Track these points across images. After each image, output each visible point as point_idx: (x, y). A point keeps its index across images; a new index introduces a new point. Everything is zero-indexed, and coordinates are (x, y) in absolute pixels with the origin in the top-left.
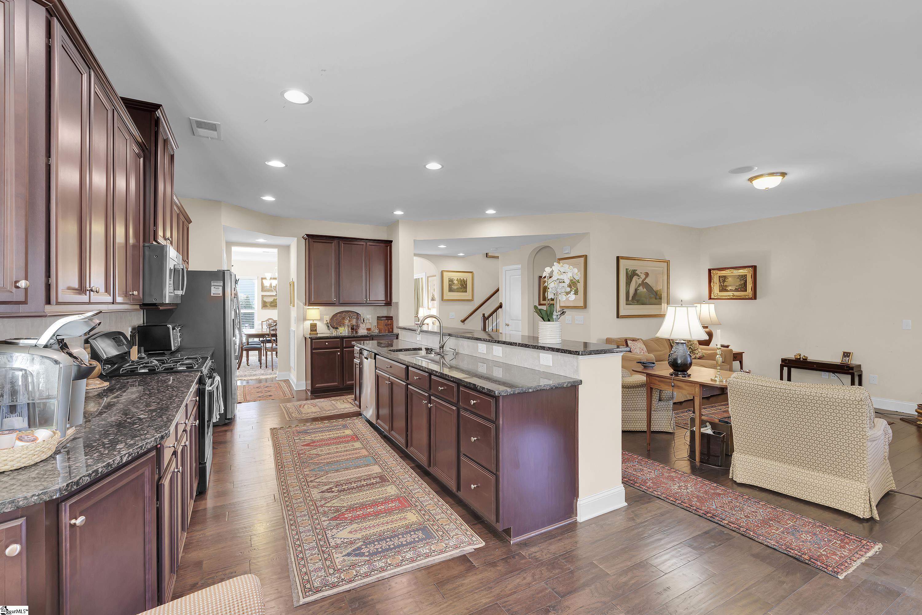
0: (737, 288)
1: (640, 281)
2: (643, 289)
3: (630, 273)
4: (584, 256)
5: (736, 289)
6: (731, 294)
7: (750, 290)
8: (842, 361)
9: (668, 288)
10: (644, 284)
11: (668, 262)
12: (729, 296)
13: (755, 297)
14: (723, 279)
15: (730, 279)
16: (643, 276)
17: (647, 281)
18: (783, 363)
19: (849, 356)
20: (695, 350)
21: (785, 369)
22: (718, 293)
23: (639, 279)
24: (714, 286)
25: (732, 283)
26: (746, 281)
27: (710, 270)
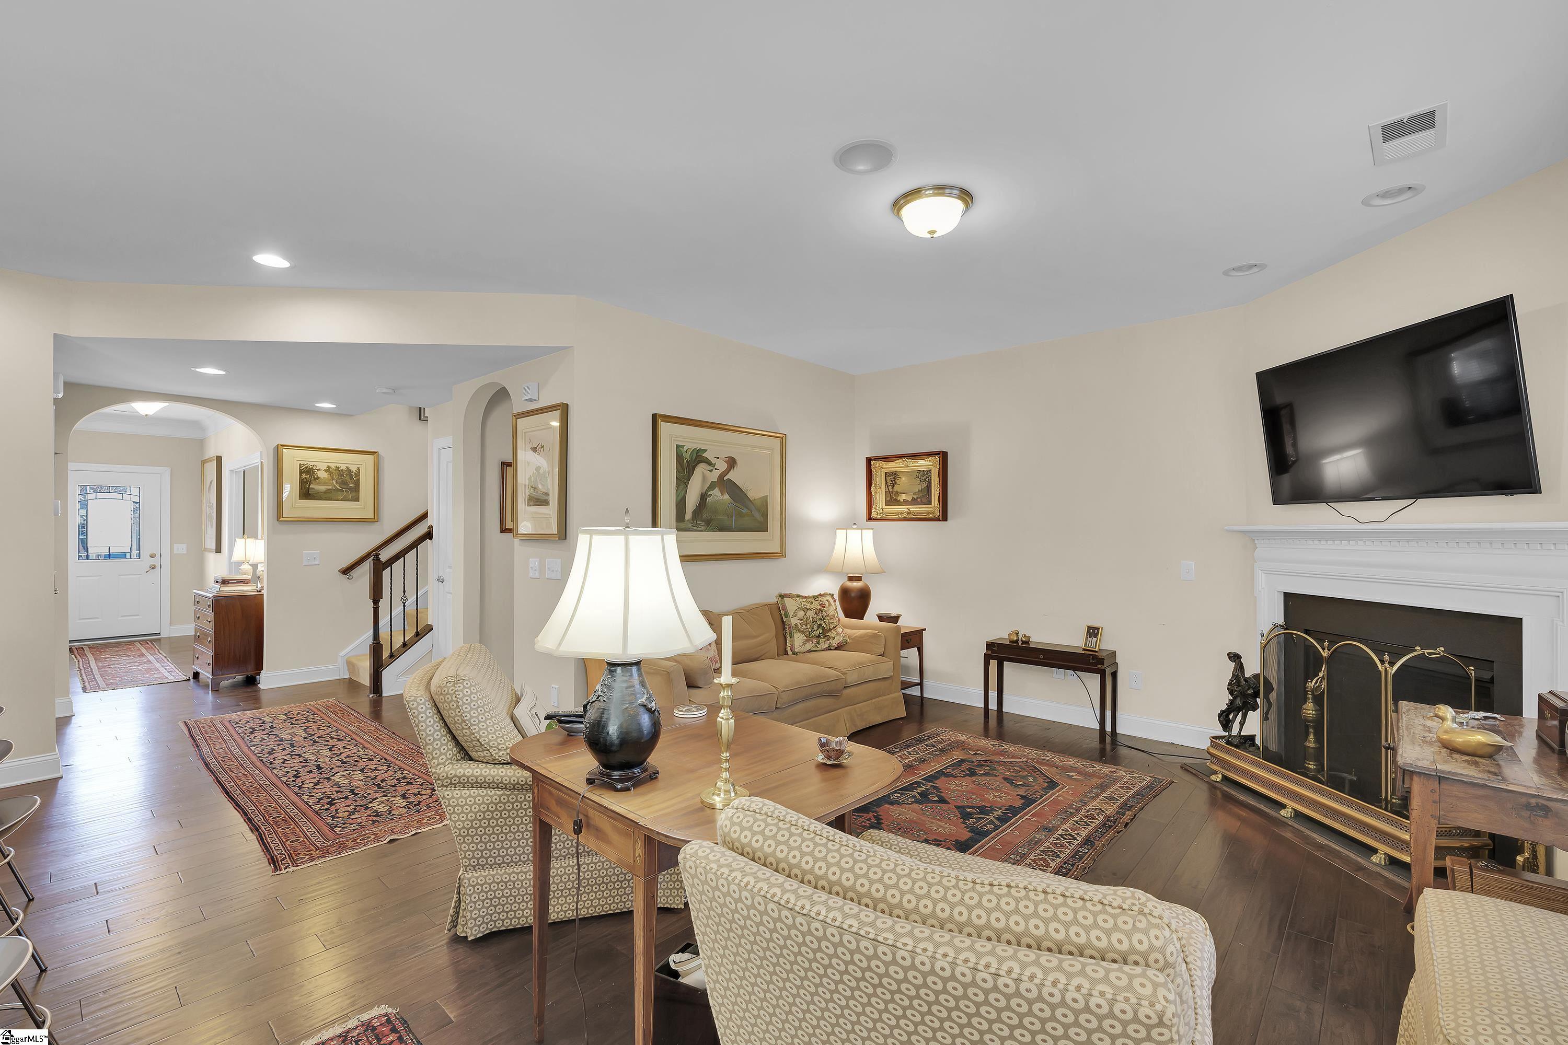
0: (915, 497)
1: (714, 476)
2: (722, 494)
3: (687, 456)
4: (558, 405)
5: (913, 499)
6: (904, 509)
7: (937, 502)
8: (1086, 644)
9: (783, 494)
10: (724, 484)
11: (783, 439)
12: (901, 513)
13: (944, 517)
14: (892, 478)
15: (903, 479)
16: (722, 466)
17: (730, 476)
18: (989, 652)
19: (1096, 636)
20: (830, 630)
21: (994, 664)
22: (884, 506)
23: (711, 471)
24: (876, 493)
25: (907, 487)
26: (930, 483)
27: (869, 460)
